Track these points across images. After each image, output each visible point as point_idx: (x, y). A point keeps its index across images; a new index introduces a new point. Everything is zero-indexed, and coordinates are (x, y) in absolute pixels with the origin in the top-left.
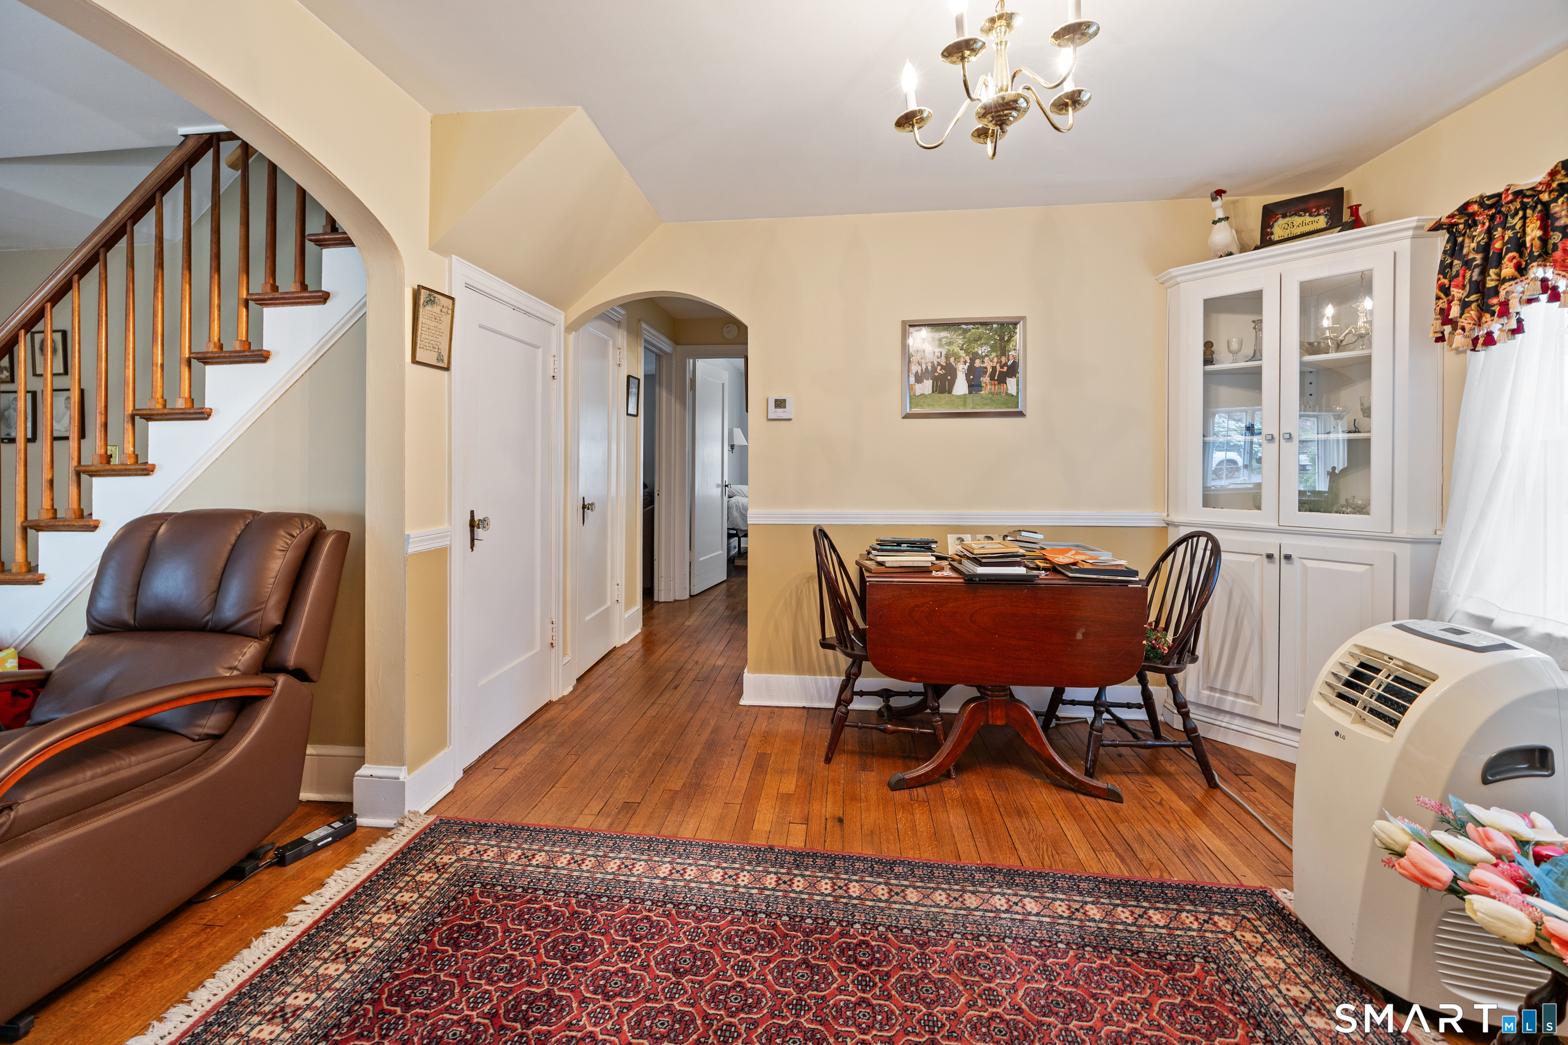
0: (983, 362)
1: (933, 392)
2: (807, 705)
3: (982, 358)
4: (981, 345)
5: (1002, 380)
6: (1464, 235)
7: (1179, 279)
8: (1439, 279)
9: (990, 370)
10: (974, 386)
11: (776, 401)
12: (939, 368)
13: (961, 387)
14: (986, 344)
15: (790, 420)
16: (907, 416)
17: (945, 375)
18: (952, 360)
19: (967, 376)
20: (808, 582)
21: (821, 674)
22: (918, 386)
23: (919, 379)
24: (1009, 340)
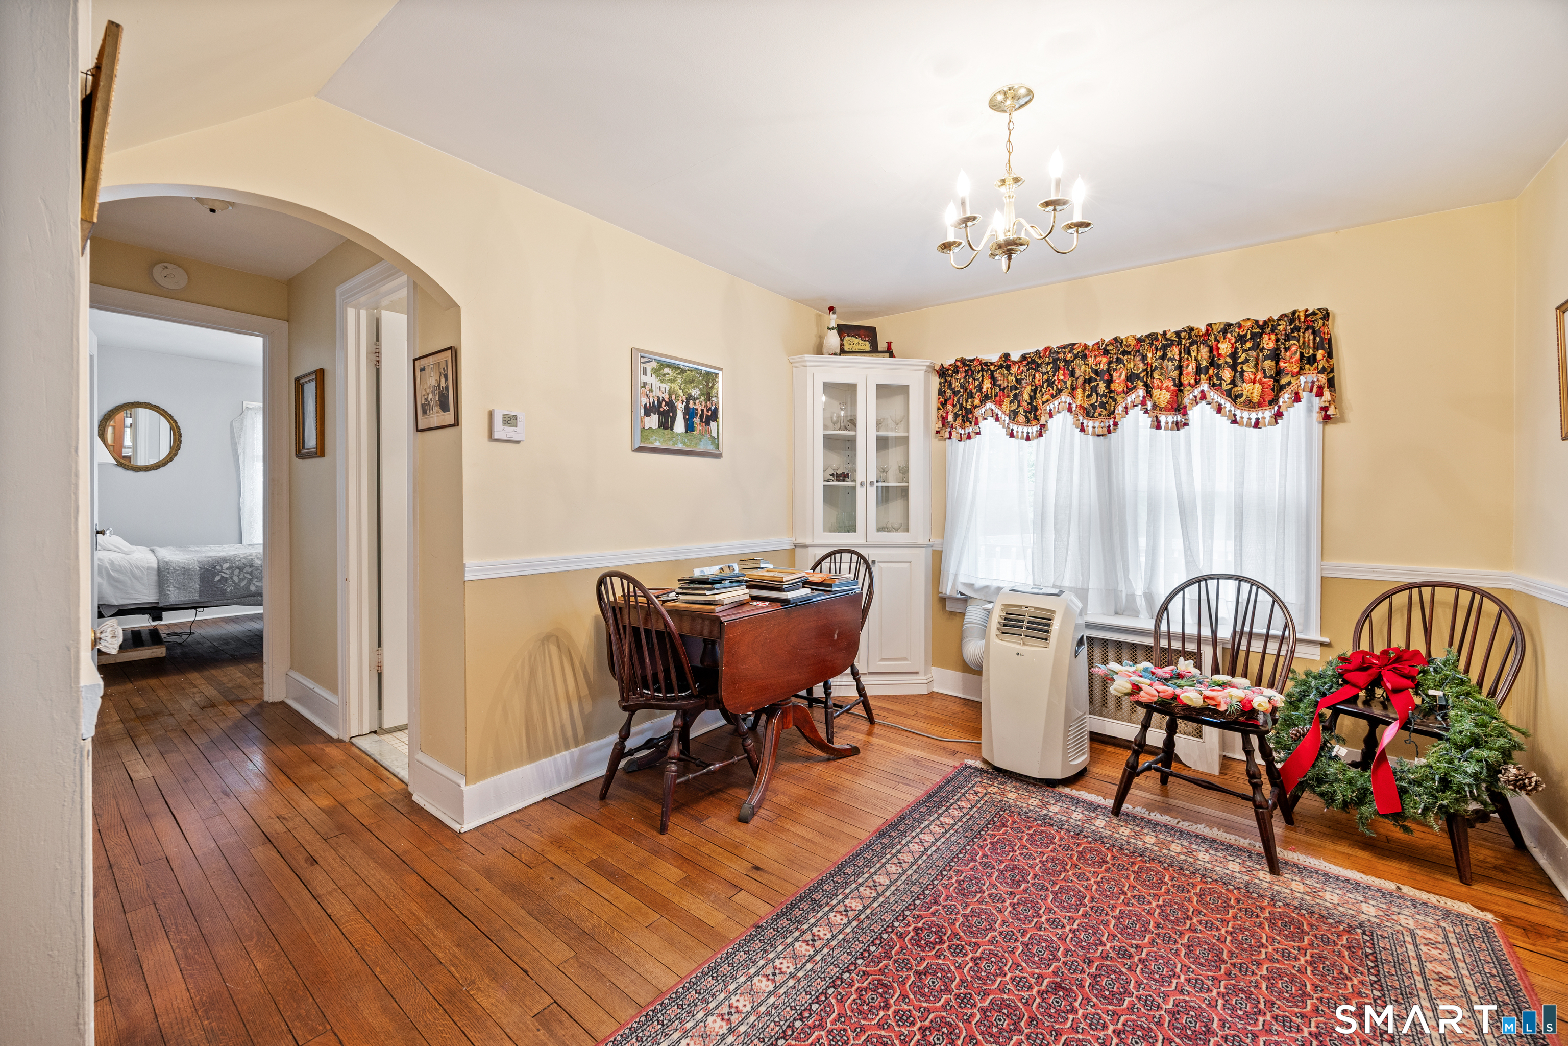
0: (695, 404)
1: (659, 427)
2: (547, 795)
3: (695, 399)
4: (694, 387)
5: (708, 423)
6: (952, 377)
7: (808, 363)
8: (939, 399)
9: (700, 412)
10: (689, 427)
11: (504, 416)
12: (664, 403)
13: (680, 425)
14: (697, 387)
15: (518, 442)
16: (640, 449)
17: (668, 412)
18: (673, 397)
19: (684, 414)
20: (543, 644)
21: (559, 751)
22: (646, 419)
23: (648, 412)
24: (712, 388)
